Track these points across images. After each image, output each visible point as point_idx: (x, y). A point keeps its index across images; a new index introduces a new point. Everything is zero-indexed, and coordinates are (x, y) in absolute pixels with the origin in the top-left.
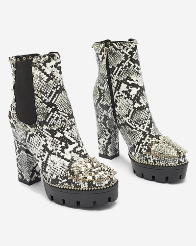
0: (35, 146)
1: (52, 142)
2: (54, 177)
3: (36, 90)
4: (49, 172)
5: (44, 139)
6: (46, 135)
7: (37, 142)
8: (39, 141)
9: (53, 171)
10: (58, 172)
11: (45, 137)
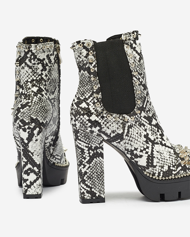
0: (136, 138)
1: (151, 130)
2: (166, 168)
3: (134, 71)
4: (158, 164)
5: (144, 128)
6: (145, 123)
7: (137, 133)
8: (140, 132)
9: (163, 163)
10: (168, 161)
11: (144, 126)
